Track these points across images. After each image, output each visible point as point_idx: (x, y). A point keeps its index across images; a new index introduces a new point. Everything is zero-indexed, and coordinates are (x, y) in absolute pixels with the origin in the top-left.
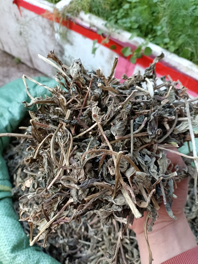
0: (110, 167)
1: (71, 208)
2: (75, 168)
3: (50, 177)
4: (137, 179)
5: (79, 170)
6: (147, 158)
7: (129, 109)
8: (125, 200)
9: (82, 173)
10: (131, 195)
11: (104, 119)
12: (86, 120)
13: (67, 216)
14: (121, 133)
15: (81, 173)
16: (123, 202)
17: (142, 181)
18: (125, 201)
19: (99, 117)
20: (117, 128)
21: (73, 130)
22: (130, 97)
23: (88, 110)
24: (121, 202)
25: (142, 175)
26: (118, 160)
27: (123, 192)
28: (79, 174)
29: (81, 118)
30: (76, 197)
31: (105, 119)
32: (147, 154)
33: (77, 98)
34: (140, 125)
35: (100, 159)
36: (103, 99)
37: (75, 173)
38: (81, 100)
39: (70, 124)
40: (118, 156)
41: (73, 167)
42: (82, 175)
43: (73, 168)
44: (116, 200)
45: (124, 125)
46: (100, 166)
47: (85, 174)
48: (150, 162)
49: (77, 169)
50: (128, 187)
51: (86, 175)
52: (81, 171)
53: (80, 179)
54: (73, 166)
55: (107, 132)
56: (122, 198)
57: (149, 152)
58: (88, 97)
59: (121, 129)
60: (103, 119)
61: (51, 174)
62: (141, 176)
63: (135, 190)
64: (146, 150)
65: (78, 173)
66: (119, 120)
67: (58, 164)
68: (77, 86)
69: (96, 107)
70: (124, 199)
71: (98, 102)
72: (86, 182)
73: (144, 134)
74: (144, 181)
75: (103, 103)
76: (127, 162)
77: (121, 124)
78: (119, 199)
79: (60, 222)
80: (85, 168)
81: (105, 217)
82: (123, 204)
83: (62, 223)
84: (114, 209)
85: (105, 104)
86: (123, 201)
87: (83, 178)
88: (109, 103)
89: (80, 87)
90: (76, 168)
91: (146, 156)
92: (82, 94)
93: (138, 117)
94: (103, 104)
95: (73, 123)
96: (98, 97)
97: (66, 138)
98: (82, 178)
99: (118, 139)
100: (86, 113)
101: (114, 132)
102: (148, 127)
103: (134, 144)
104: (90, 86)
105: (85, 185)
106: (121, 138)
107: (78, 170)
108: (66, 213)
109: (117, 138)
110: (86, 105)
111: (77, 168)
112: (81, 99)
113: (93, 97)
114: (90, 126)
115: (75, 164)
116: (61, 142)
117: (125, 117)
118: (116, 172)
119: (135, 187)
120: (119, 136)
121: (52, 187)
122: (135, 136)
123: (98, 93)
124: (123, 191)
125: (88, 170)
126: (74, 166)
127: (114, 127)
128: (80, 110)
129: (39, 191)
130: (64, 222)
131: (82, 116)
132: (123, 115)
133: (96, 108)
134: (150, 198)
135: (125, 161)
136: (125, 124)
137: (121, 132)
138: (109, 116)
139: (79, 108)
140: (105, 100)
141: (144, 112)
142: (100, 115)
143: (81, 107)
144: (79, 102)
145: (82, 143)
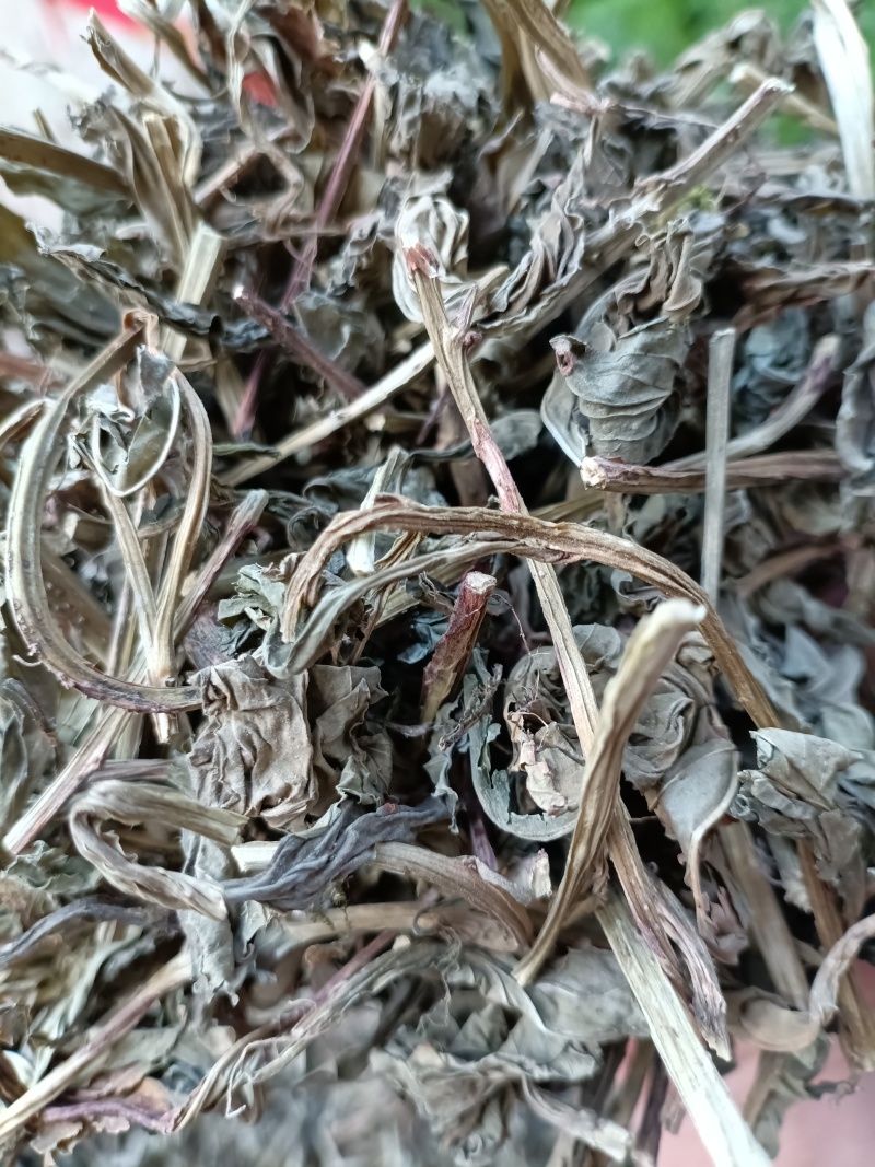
0: (532, 725)
1: (190, 1016)
2: (225, 699)
3: (25, 766)
5: (266, 723)
7: (708, 240)
8: (622, 1001)
9: (287, 748)
11: (501, 299)
12: (346, 331)
13: (157, 1074)
14: (638, 431)
15: (279, 747)
16: (603, 1021)
18: (623, 1010)
19: (454, 285)
20: (608, 384)
21: (238, 408)
22: (735, 132)
23: (366, 232)
24: (588, 1011)
27: (617, 940)
28: (258, 759)
29: (310, 301)
31: (510, 305)
32: (803, 625)
33: (280, 142)
34: (785, 391)
35: (436, 638)
36: (493, 160)
37: (231, 749)
38: (315, 164)
39: (214, 348)
41: (212, 694)
43: (210, 702)
44: (552, 998)
45: (664, 364)
48: (829, 688)
49: (248, 716)
50: (666, 913)
52: (278, 727)
54: (209, 682)
55: (515, 426)
56: (597, 978)
57: (816, 611)
58: (364, 141)
59: (643, 397)
60: (489, 307)
61: (39, 743)
63: (721, 933)
64: (799, 594)
65: (254, 749)
66: (622, 322)
68: (286, 47)
69: (436, 204)
70: (616, 992)
71: (445, 178)
73: (804, 464)
75: (493, 188)
76: (684, 700)
77: (647, 349)
78: (574, 985)
79: (98, 1116)
81: (459, 1107)
82: (605, 1037)
83: (116, 1125)
84: (530, 1064)
85: (507, 199)
86: (611, 1006)
88: (539, 192)
89: (306, 53)
90: (235, 705)
91: (796, 638)
92: (322, 116)
93: (763, 321)
94: (490, 202)
95: (238, 342)
96: (447, 128)
99: (611, 487)
100: (346, 273)
101: (569, 428)
102: (847, 410)
103: (731, 549)
104: (385, 39)
105: (302, 877)
106: (635, 476)
107: (257, 721)
108: (153, 1046)
109: (602, 473)
110: (347, 206)
111: (244, 704)
112: (310, 150)
113: (411, 124)
114: (368, 376)
115: (224, 667)
117: (685, 288)
119: (724, 913)
120: (619, 460)
122: (743, 472)
123: (456, 98)
124: (615, 934)
126: (216, 681)
127: (581, 376)
128: (298, 243)
130: (130, 1120)
131: (315, 284)
132: (670, 270)
133: (433, 217)
135: (666, 691)
136: (679, 355)
137: (635, 425)
138: (545, 280)
139: (293, 231)
140: (504, 166)
141: (822, 280)
142: (464, 268)
143: (307, 222)
144: (291, 174)
145: (302, 499)
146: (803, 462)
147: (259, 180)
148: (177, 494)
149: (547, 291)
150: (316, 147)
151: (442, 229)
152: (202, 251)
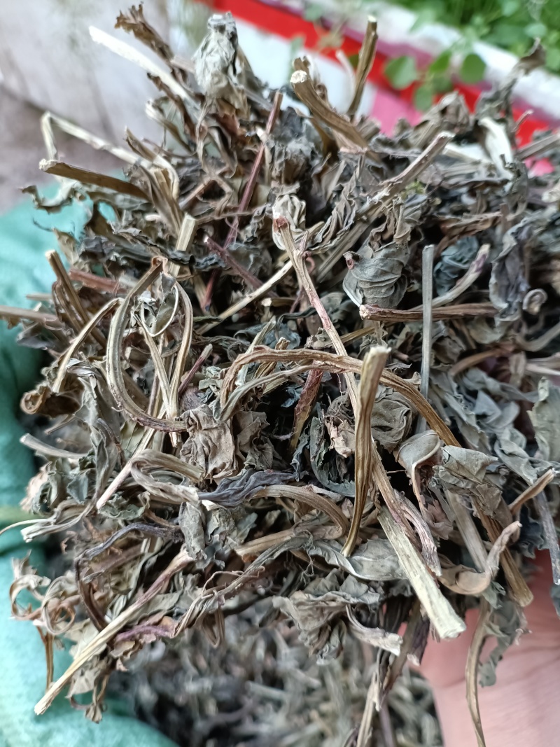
0: (336, 424)
1: (185, 584)
3: (107, 461)
4: (446, 476)
5: (214, 435)
6: (484, 403)
7: (419, 206)
8: (393, 561)
10: (422, 539)
11: (319, 237)
12: (252, 257)
13: (170, 614)
14: (385, 293)
15: (220, 447)
16: (385, 570)
17: (467, 485)
18: (394, 566)
19: (299, 233)
20: (370, 272)
21: (203, 295)
22: (425, 158)
23: (261, 212)
24: (377, 567)
25: (468, 459)
26: (368, 386)
27: (386, 526)
28: (212, 451)
29: (234, 246)
30: (199, 541)
31: (323, 240)
33: (222, 175)
34: (462, 273)
35: (298, 395)
36: (319, 176)
37: (199, 446)
38: (238, 183)
39: (192, 270)
40: (368, 365)
41: (191, 423)
42: (224, 456)
43: (190, 426)
44: (360, 562)
45: (395, 263)
46: (300, 423)
47: (235, 451)
48: (499, 420)
49: (206, 432)
50: (407, 510)
51: (239, 454)
52: (219, 437)
53: (215, 472)
55: (330, 299)
56: (381, 551)
57: (493, 384)
58: (261, 172)
59: (386, 278)
60: (312, 242)
61: (113, 450)
62: (463, 467)
63: (435, 521)
64: (482, 375)
65: (209, 447)
66: (376, 245)
67: (130, 410)
68: (224, 131)
69: (291, 198)
70: (391, 557)
71: (297, 186)
72: (238, 483)
74: (475, 484)
75: (320, 189)
76: (407, 409)
77: (387, 256)
78: (371, 556)
79: (141, 634)
80: (236, 430)
81: (315, 624)
82: (386, 578)
83: (150, 638)
84: (349, 596)
85: (326, 193)
86: (388, 564)
87: (227, 466)
88: (339, 192)
89: (233, 134)
91: (482, 395)
92: (241, 161)
93: (453, 244)
94: (319, 195)
95: (202, 266)
96: (297, 166)
97: (165, 310)
98: (224, 465)
99: (372, 318)
100: (253, 231)
101: (355, 291)
102: (493, 280)
103: (437, 346)
104: (269, 126)
105: (232, 492)
106: (384, 313)
107: (210, 434)
108: (167, 603)
109: (367, 311)
110: (253, 203)
112: (236, 176)
113: (281, 165)
114: (264, 278)
115: (198, 411)
116: (147, 324)
117: (402, 228)
118: (360, 443)
119: (437, 510)
120: (377, 306)
121: (115, 500)
122: (441, 312)
123: (301, 152)
124: (385, 524)
125: (252, 437)
127: (358, 269)
128: (231, 220)
129: (68, 514)
130: (156, 634)
131: (239, 240)
132: (395, 221)
133: (289, 203)
134: (498, 557)
135: (398, 406)
136: (403, 259)
137: (383, 290)
138: (338, 228)
139: (228, 214)
140: (325, 178)
141: (477, 222)
142: (304, 226)
143: (235, 209)
144: (227, 189)
145: (233, 339)
146: (475, 308)
147: (213, 192)
148: (178, 340)
149: (339, 233)
150: (238, 175)
151: (294, 208)
152: (187, 226)
